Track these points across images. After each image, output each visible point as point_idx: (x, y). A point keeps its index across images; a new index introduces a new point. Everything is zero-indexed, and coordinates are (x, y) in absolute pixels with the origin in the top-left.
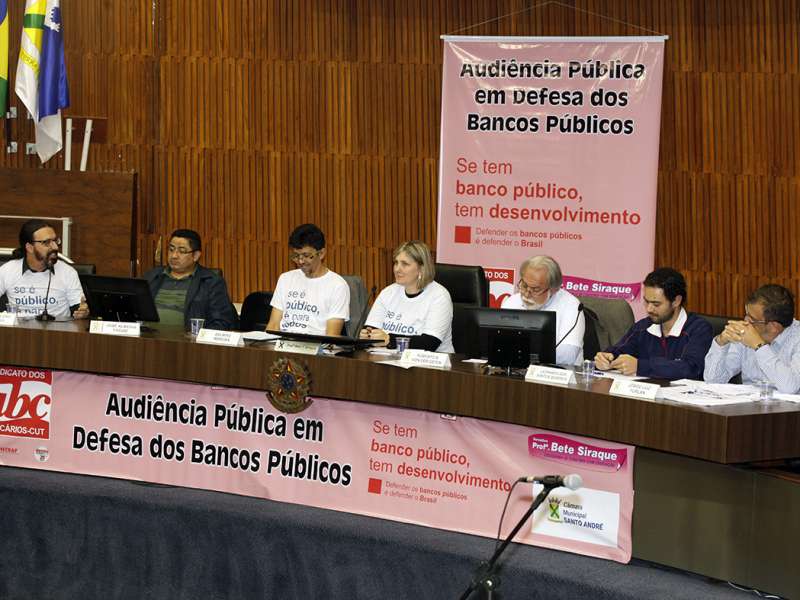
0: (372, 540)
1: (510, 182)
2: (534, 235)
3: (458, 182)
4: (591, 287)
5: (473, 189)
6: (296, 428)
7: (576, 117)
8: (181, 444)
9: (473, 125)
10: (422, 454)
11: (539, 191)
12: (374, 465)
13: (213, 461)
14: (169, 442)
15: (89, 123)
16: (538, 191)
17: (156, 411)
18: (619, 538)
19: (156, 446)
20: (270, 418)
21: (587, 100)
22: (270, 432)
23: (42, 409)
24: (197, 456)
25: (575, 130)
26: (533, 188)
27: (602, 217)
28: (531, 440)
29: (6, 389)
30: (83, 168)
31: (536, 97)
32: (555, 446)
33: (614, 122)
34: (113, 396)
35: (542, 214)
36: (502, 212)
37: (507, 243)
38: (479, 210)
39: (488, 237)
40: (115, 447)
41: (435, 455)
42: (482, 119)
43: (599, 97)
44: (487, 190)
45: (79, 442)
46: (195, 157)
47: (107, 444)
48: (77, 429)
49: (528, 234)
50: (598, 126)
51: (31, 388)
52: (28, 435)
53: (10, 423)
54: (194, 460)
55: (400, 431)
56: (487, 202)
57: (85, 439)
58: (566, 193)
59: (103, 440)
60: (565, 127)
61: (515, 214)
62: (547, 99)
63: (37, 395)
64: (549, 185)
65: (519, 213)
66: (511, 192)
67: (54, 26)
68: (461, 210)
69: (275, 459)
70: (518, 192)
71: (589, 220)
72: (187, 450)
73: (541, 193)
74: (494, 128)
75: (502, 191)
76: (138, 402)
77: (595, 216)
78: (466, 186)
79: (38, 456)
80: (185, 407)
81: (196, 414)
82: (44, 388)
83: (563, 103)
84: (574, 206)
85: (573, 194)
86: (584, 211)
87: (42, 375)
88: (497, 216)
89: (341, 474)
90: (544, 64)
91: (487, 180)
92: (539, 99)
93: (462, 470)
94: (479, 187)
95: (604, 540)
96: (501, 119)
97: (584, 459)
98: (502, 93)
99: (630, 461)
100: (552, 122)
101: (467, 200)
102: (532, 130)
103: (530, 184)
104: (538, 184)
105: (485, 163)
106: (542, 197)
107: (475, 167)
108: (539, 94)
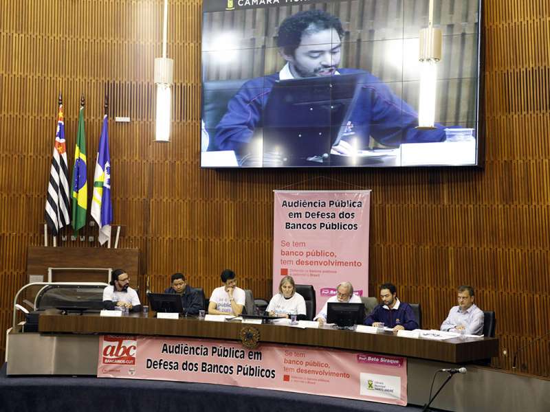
0: (294, 401)
1: (305, 250)
2: (315, 271)
3: (282, 250)
5: (288, 253)
6: (249, 355)
7: (332, 223)
8: (196, 364)
9: (288, 227)
10: (307, 364)
11: (317, 254)
12: (286, 369)
13: (211, 371)
14: (191, 364)
15: (119, 228)
17: (185, 350)
18: (401, 395)
19: (185, 365)
20: (237, 351)
21: (337, 216)
22: (237, 357)
23: (132, 352)
24: (204, 369)
25: (332, 228)
26: (315, 252)
27: (345, 264)
28: (358, 356)
29: (116, 344)
30: (116, 247)
32: (369, 358)
33: (349, 225)
34: (165, 345)
35: (319, 263)
36: (301, 263)
37: (304, 275)
38: (291, 262)
39: (295, 273)
40: (166, 367)
41: (314, 364)
42: (292, 224)
43: (342, 215)
44: (295, 253)
45: (149, 366)
46: (165, 242)
47: (162, 366)
48: (148, 360)
49: (313, 271)
50: (343, 227)
51: (127, 343)
52: (126, 364)
53: (117, 359)
54: (203, 371)
55: (297, 355)
56: (295, 258)
57: (152, 364)
58: (329, 254)
59: (160, 364)
60: (328, 227)
61: (307, 263)
62: (320, 216)
63: (130, 345)
64: (322, 251)
65: (309, 263)
66: (305, 254)
67: (108, 187)
68: (283, 262)
69: (240, 369)
70: (308, 254)
71: (339, 265)
72: (199, 367)
74: (297, 228)
75: (301, 254)
76: (176, 347)
77: (342, 263)
78: (285, 252)
79: (130, 373)
80: (198, 348)
81: (203, 351)
82: (134, 343)
83: (327, 217)
84: (333, 259)
86: (337, 261)
87: (133, 338)
88: (299, 264)
89: (271, 373)
90: (318, 202)
91: (295, 249)
92: (316, 216)
93: (327, 370)
94: (291, 252)
95: (395, 397)
96: (300, 225)
97: (383, 363)
98: (300, 213)
99: (405, 363)
100: (322, 225)
101: (286, 258)
102: (314, 229)
103: (313, 251)
104: (317, 251)
105: (294, 242)
106: (319, 256)
107: (290, 244)
108: (316, 214)
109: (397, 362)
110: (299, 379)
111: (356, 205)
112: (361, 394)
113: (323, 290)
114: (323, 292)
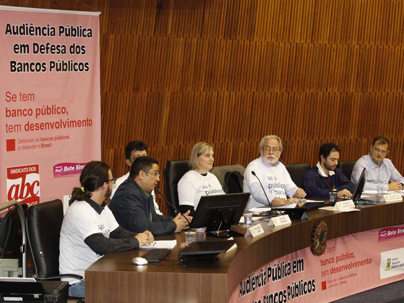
1: (33, 105)
2: (47, 139)
3: (7, 108)
4: (75, 168)
5: (15, 113)
6: (293, 267)
7: (63, 62)
9: (13, 69)
11: (49, 111)
12: (323, 274)
16: (47, 109)
17: (253, 284)
25: (63, 70)
26: (45, 109)
27: (78, 124)
31: (44, 49)
33: (80, 64)
35: (50, 124)
36: (31, 127)
37: (34, 147)
38: (19, 127)
39: (24, 144)
41: (343, 257)
42: (18, 64)
43: (73, 49)
44: (21, 112)
49: (44, 140)
50: (73, 67)
55: (329, 250)
56: (22, 120)
58: (61, 110)
60: (58, 68)
62: (49, 50)
64: (53, 106)
65: (39, 126)
66: (34, 112)
68: (9, 129)
70: (38, 112)
71: (72, 126)
74: (24, 71)
75: (30, 112)
77: (75, 123)
78: (11, 111)
83: (57, 53)
84: (64, 118)
85: (64, 111)
86: (69, 121)
88: (28, 129)
89: (311, 286)
90: (47, 27)
91: (23, 106)
92: (46, 50)
94: (18, 111)
98: (27, 46)
100: (52, 65)
101: (11, 121)
102: (43, 70)
103: (44, 106)
104: (47, 106)
105: (21, 95)
106: (49, 114)
107: (16, 97)
108: (45, 47)
110: (333, 283)
111: (86, 33)
112: (382, 278)
113: (56, 167)
114: (56, 170)
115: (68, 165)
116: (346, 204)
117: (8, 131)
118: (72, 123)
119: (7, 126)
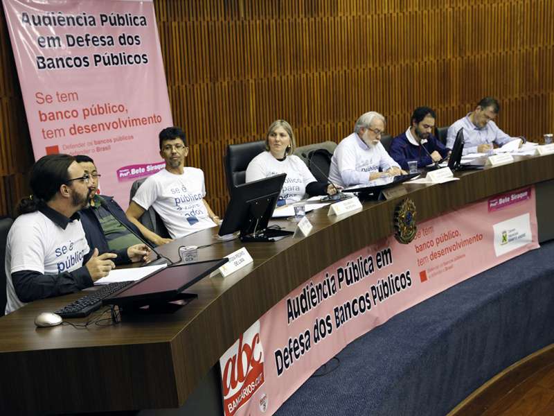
1: (79, 106)
2: (103, 142)
3: (40, 112)
4: (146, 169)
5: (53, 116)
6: (378, 261)
7: (112, 54)
8: (328, 318)
9: (42, 65)
10: (440, 240)
11: (100, 110)
12: (420, 262)
13: (344, 319)
14: (322, 322)
17: (312, 298)
19: (316, 332)
20: (365, 262)
21: (116, 41)
22: (367, 273)
23: (257, 352)
24: (338, 321)
26: (95, 109)
27: (143, 121)
28: (489, 203)
29: (236, 348)
31: (83, 41)
32: (501, 201)
33: (136, 56)
34: (289, 303)
35: (104, 125)
36: (78, 130)
38: (61, 131)
40: (297, 352)
41: (445, 238)
42: (48, 60)
43: (123, 40)
44: (64, 115)
45: (280, 367)
47: (293, 353)
48: (277, 354)
49: (99, 143)
50: (126, 59)
51: (249, 336)
54: (337, 326)
55: (425, 232)
56: (65, 124)
57: (282, 360)
58: (117, 109)
60: (107, 62)
61: (88, 129)
62: (90, 42)
63: (253, 338)
64: (105, 105)
65: (90, 128)
66: (81, 113)
68: (47, 134)
69: (374, 293)
70: (86, 112)
71: (135, 124)
72: (333, 320)
73: (101, 111)
74: (58, 67)
75: (75, 114)
76: (302, 297)
77: (138, 121)
78: (47, 114)
80: (324, 283)
81: (331, 285)
83: (102, 45)
84: (124, 117)
85: (121, 108)
86: (130, 119)
88: (75, 133)
89: (406, 280)
90: (83, 16)
91: (63, 107)
92: (85, 42)
93: (459, 240)
94: (57, 113)
96: (61, 60)
98: (57, 38)
99: (533, 193)
100: (97, 58)
101: (50, 125)
102: (85, 66)
103: (93, 106)
104: (98, 106)
105: (58, 95)
106: (102, 114)
107: (51, 98)
108: (84, 38)
109: (526, 194)
110: (435, 271)
111: (138, 21)
112: (498, 255)
113: (121, 171)
114: (121, 175)
115: (136, 167)
116: (439, 173)
117: (46, 137)
118: (134, 122)
119: (43, 131)
